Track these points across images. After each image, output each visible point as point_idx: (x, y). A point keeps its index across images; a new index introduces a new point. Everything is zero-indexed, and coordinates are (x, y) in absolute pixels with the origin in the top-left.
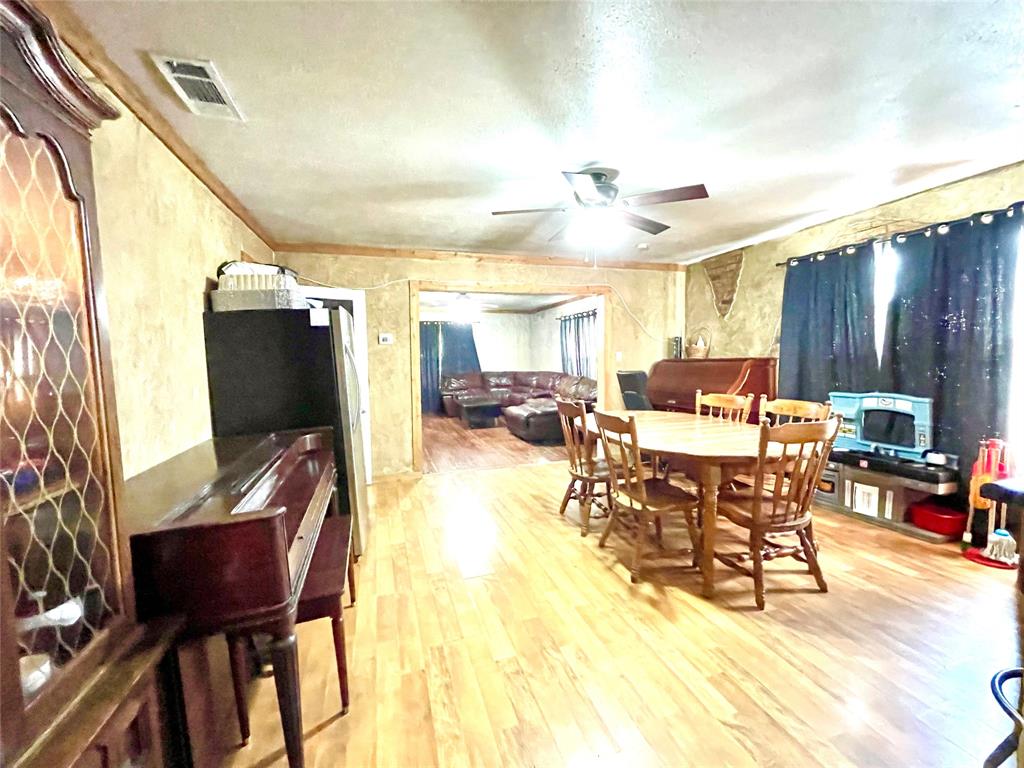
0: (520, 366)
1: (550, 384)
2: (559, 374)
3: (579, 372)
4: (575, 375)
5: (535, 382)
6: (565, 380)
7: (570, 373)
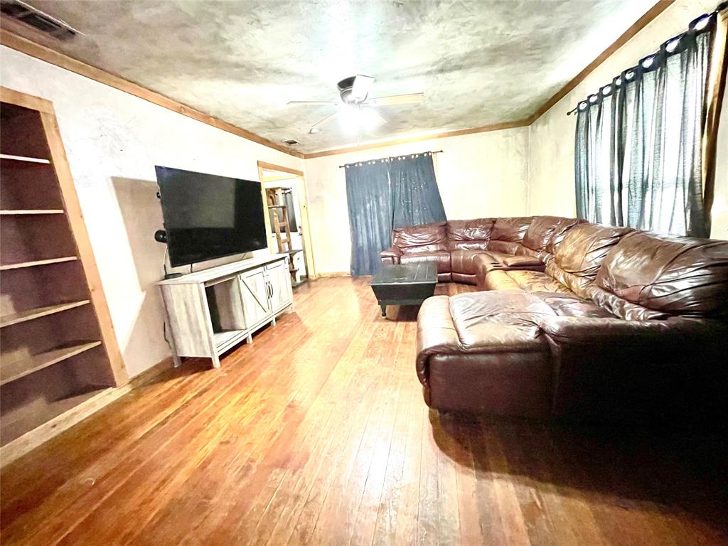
0: (504, 208)
1: (546, 241)
2: (565, 221)
3: (617, 217)
4: (606, 222)
5: (522, 235)
6: (576, 235)
7: (591, 218)
